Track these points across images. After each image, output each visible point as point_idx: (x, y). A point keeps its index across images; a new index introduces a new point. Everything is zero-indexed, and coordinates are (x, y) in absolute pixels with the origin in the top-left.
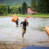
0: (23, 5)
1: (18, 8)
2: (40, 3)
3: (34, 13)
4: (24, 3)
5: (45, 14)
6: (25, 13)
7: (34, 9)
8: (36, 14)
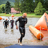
0: (6, 4)
1: (1, 7)
2: (23, 3)
3: (17, 12)
4: (8, 2)
5: (28, 13)
6: (9, 12)
7: (18, 9)
8: (20, 13)
